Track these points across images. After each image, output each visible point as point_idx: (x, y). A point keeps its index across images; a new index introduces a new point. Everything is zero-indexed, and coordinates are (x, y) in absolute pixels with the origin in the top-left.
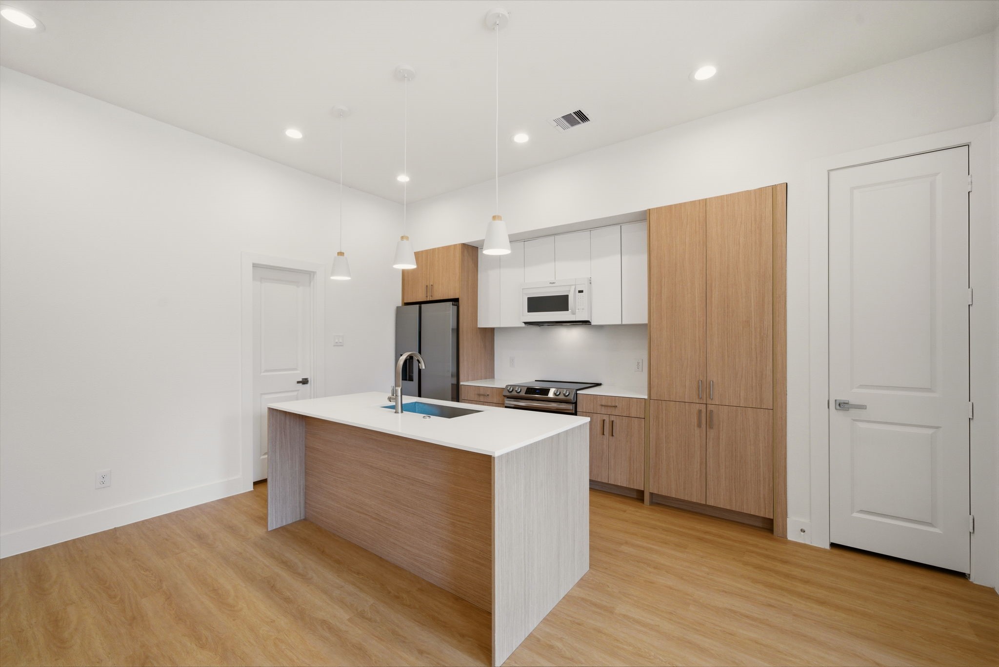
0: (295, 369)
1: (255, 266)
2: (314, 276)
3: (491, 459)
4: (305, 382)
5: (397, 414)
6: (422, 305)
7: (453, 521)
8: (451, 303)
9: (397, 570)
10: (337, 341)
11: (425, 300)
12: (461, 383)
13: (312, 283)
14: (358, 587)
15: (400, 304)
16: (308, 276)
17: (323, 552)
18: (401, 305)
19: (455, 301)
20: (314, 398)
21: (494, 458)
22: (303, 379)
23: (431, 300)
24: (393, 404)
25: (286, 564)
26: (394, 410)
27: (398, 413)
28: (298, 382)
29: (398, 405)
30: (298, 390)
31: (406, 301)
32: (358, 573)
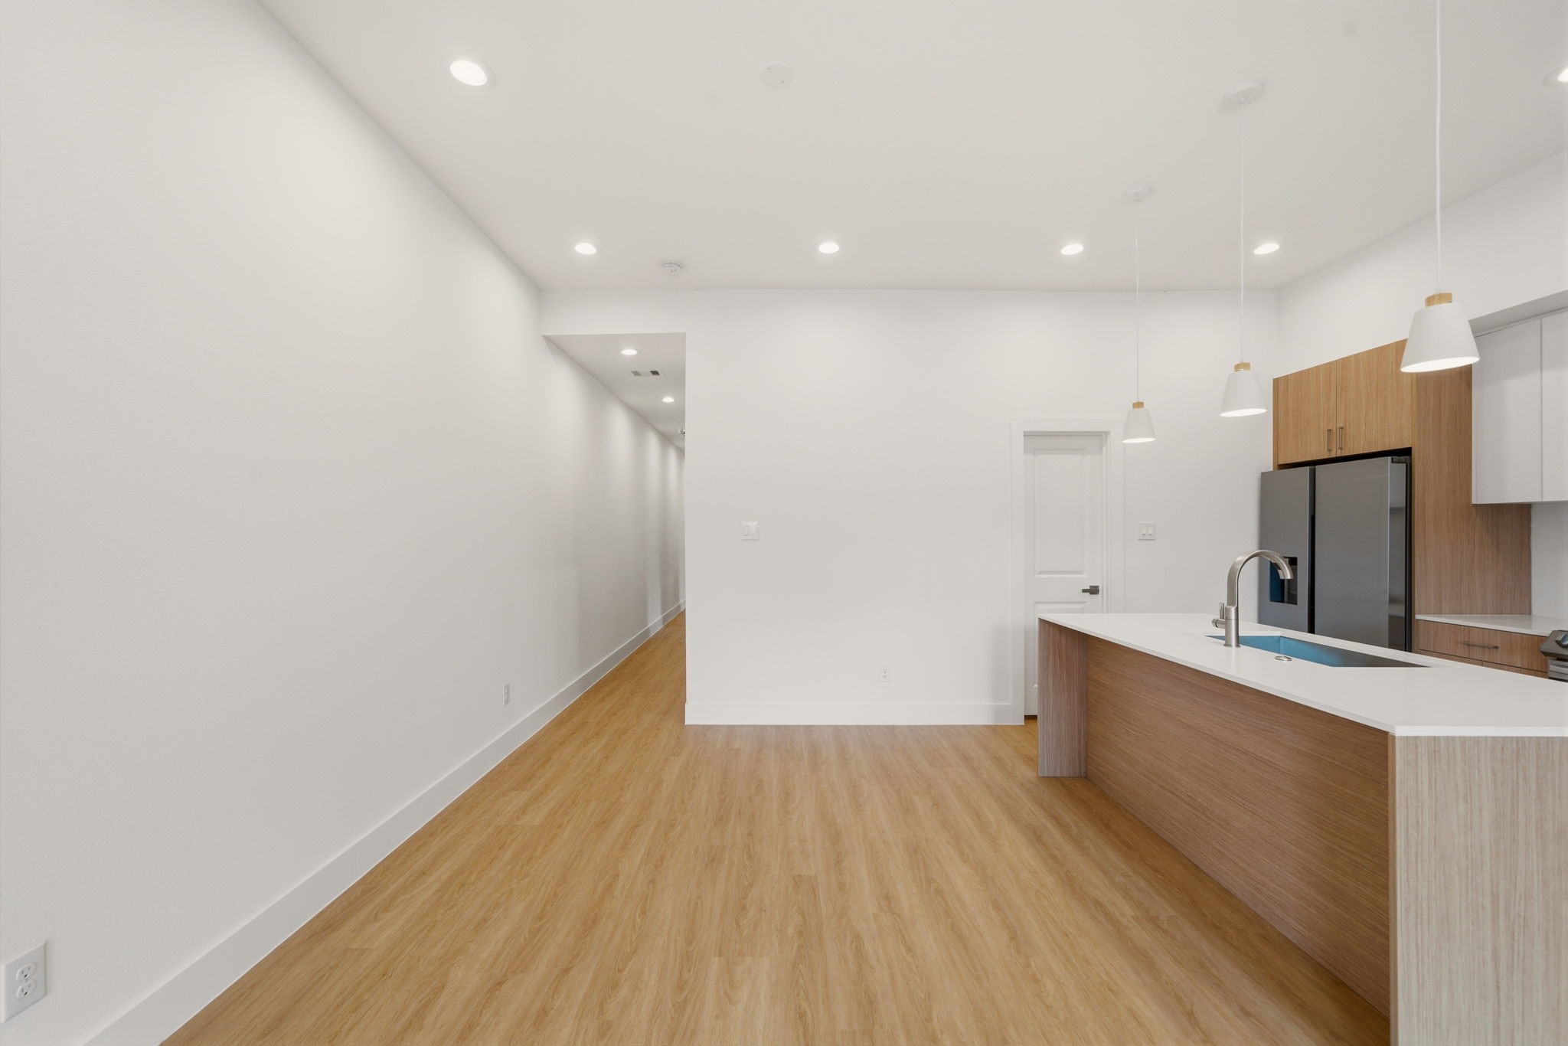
0: (1080, 572)
1: (1027, 435)
2: (1106, 439)
3: (1387, 738)
4: (1094, 591)
5: (1228, 648)
6: (1317, 466)
7: (1329, 844)
8: (1389, 458)
9: (1225, 894)
10: (1144, 532)
11: (1326, 457)
12: (1418, 617)
13: (1104, 449)
14: (1153, 886)
15: (1269, 466)
16: (1097, 438)
17: (1107, 826)
18: (1272, 470)
19: (1403, 454)
20: (1107, 612)
21: (1394, 737)
22: (1091, 587)
23: (1339, 455)
24: (1222, 632)
25: (1056, 820)
26: (1224, 642)
27: (1230, 646)
28: (1084, 591)
29: (1231, 634)
30: (1085, 602)
31: (1281, 462)
32: (1156, 871)
